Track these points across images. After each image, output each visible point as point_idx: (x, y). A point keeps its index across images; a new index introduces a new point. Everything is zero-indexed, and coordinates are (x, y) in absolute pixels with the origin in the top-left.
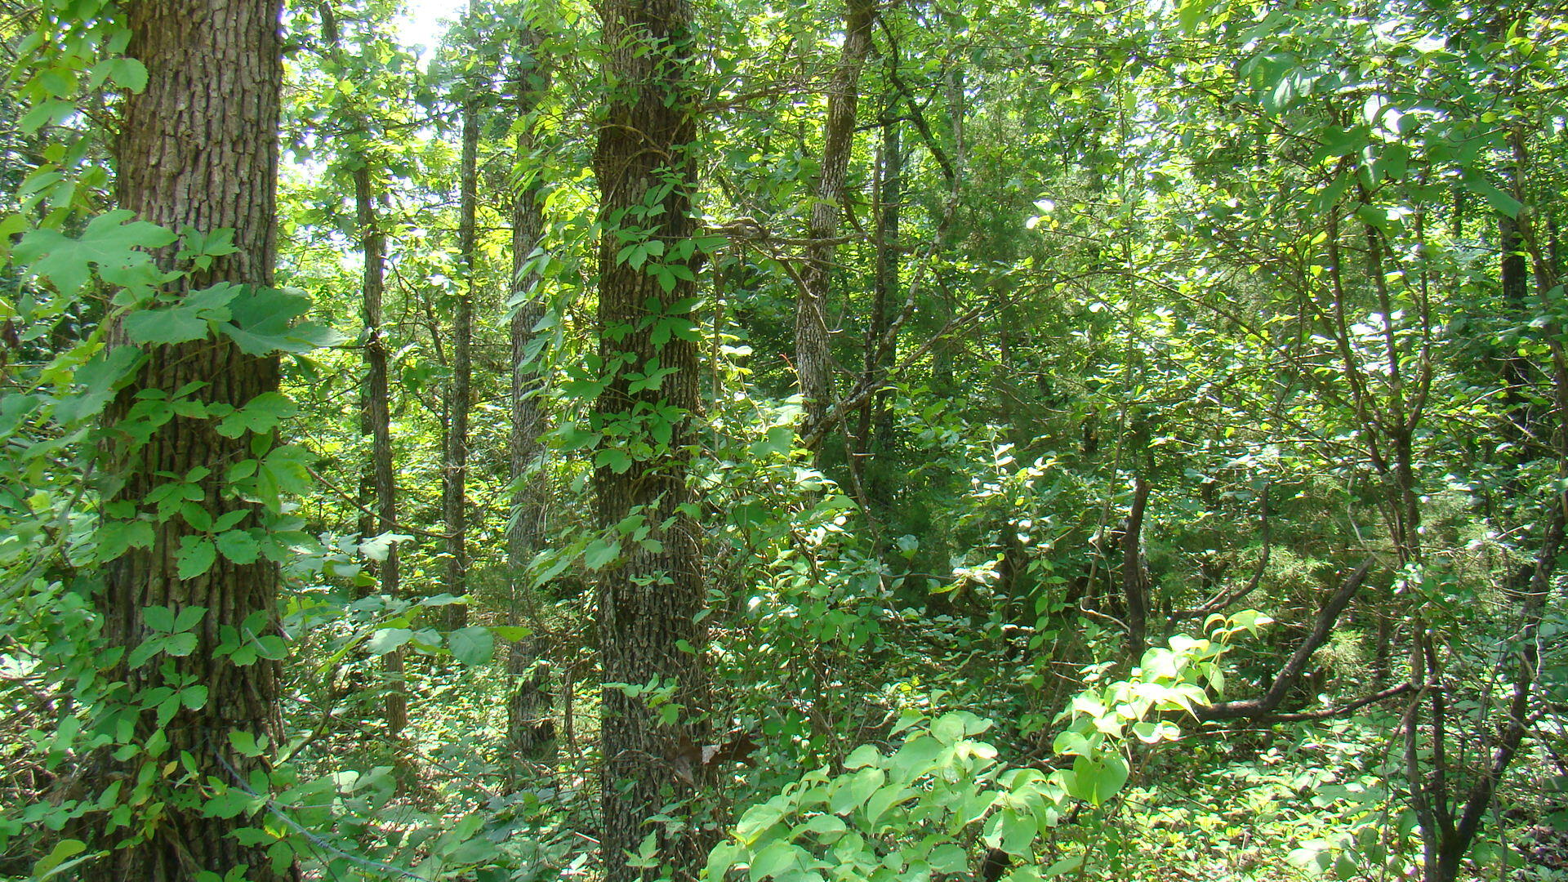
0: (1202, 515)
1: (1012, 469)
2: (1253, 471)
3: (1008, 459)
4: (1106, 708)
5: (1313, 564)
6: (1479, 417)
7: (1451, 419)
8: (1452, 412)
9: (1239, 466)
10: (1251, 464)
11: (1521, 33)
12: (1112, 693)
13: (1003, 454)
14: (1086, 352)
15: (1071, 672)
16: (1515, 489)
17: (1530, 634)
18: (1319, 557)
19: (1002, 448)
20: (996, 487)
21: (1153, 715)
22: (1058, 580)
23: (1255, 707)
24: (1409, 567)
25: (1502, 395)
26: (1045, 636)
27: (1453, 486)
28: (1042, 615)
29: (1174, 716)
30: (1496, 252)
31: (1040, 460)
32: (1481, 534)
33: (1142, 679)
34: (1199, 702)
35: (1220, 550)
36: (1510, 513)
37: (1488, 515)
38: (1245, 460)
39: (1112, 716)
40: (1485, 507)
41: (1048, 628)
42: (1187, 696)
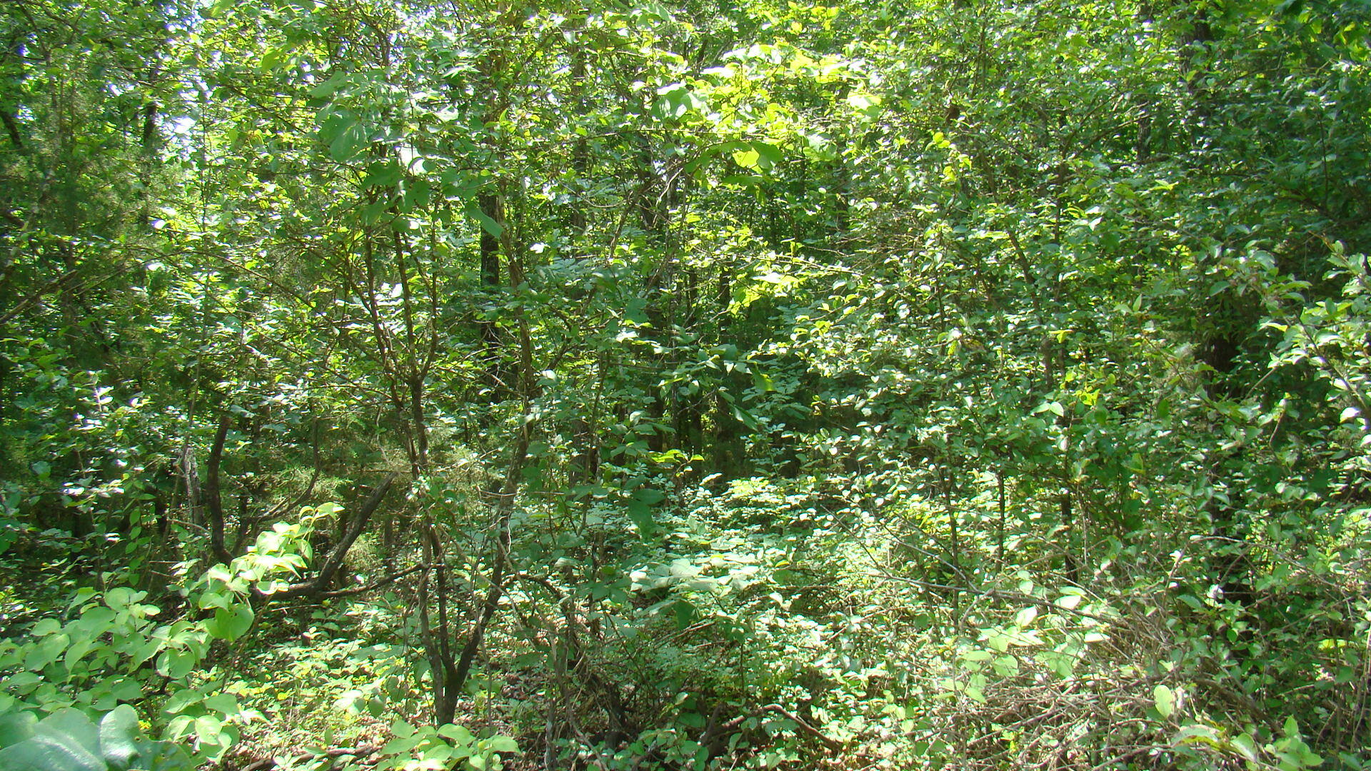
0: (242, 443)
1: (114, 407)
2: (287, 407)
3: (109, 400)
4: (232, 576)
5: (337, 482)
6: (468, 370)
7: (448, 371)
8: (449, 366)
9: (276, 403)
10: (285, 402)
11: (508, 117)
12: (236, 564)
13: (104, 395)
14: (145, 305)
15: (163, 568)
16: (487, 421)
17: (503, 524)
18: (341, 477)
19: (104, 391)
20: (98, 422)
21: (267, 578)
22: (148, 497)
23: (309, 588)
24: (421, 478)
25: (484, 354)
26: (139, 542)
27: (446, 420)
28: (136, 525)
29: (284, 575)
30: (476, 232)
31: (136, 400)
32: (464, 457)
33: (259, 552)
34: (299, 565)
35: (257, 473)
36: (485, 440)
37: (465, 441)
38: (280, 398)
39: (238, 581)
40: (465, 436)
41: (140, 536)
42: (290, 562)
